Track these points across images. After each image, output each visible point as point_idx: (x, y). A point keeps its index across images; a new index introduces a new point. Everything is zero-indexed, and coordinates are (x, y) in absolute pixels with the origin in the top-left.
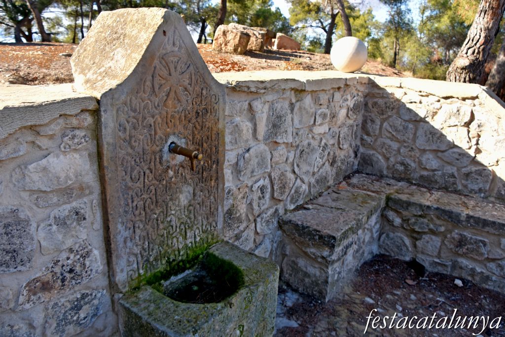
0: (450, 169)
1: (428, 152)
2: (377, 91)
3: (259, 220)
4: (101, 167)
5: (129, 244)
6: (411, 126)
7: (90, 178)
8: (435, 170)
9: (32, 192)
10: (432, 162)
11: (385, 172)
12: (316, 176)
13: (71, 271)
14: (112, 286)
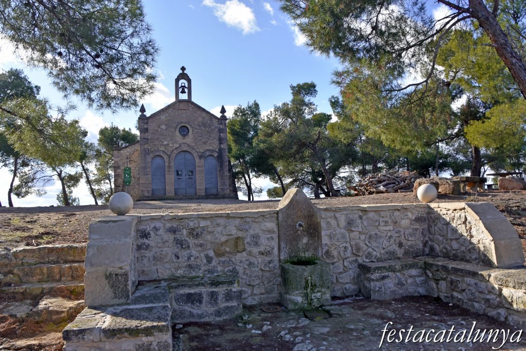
0: (463, 248)
1: (453, 241)
2: (431, 210)
3: (345, 260)
4: (278, 228)
5: (285, 249)
6: (445, 227)
7: (276, 230)
8: (457, 250)
9: (262, 230)
10: (455, 245)
11: (440, 254)
12: (385, 250)
13: (269, 252)
14: (280, 261)
